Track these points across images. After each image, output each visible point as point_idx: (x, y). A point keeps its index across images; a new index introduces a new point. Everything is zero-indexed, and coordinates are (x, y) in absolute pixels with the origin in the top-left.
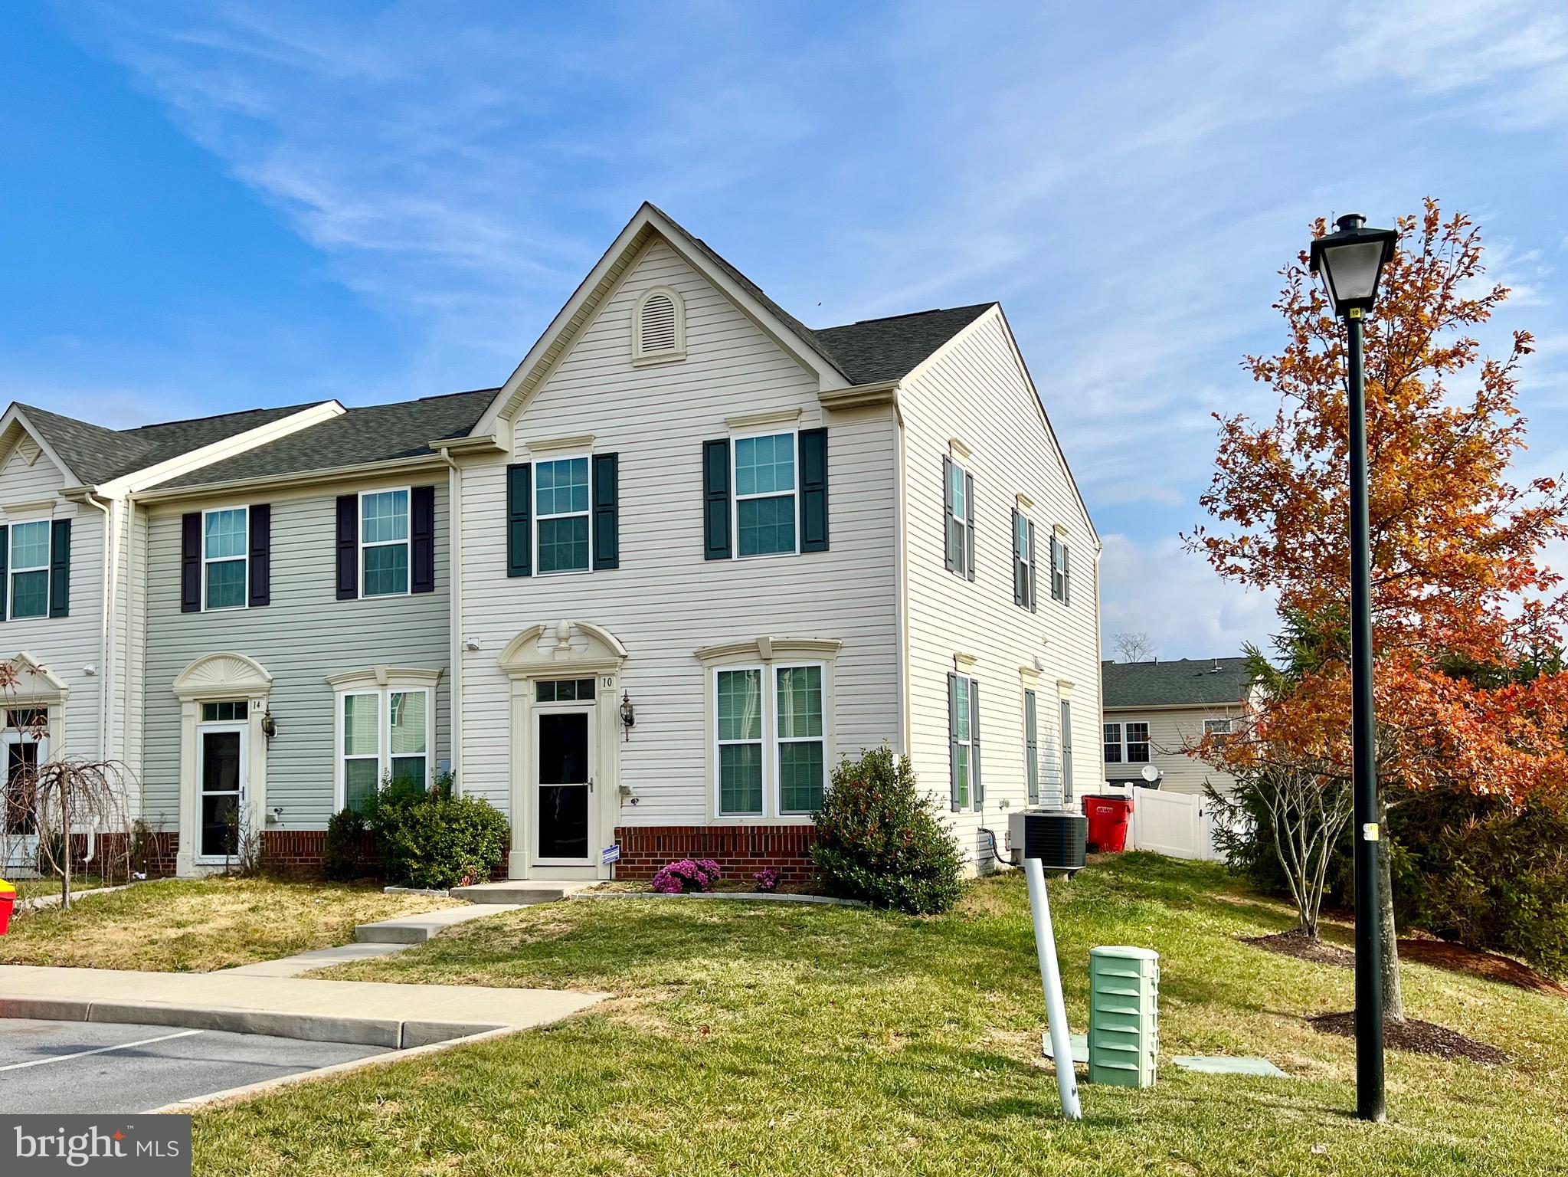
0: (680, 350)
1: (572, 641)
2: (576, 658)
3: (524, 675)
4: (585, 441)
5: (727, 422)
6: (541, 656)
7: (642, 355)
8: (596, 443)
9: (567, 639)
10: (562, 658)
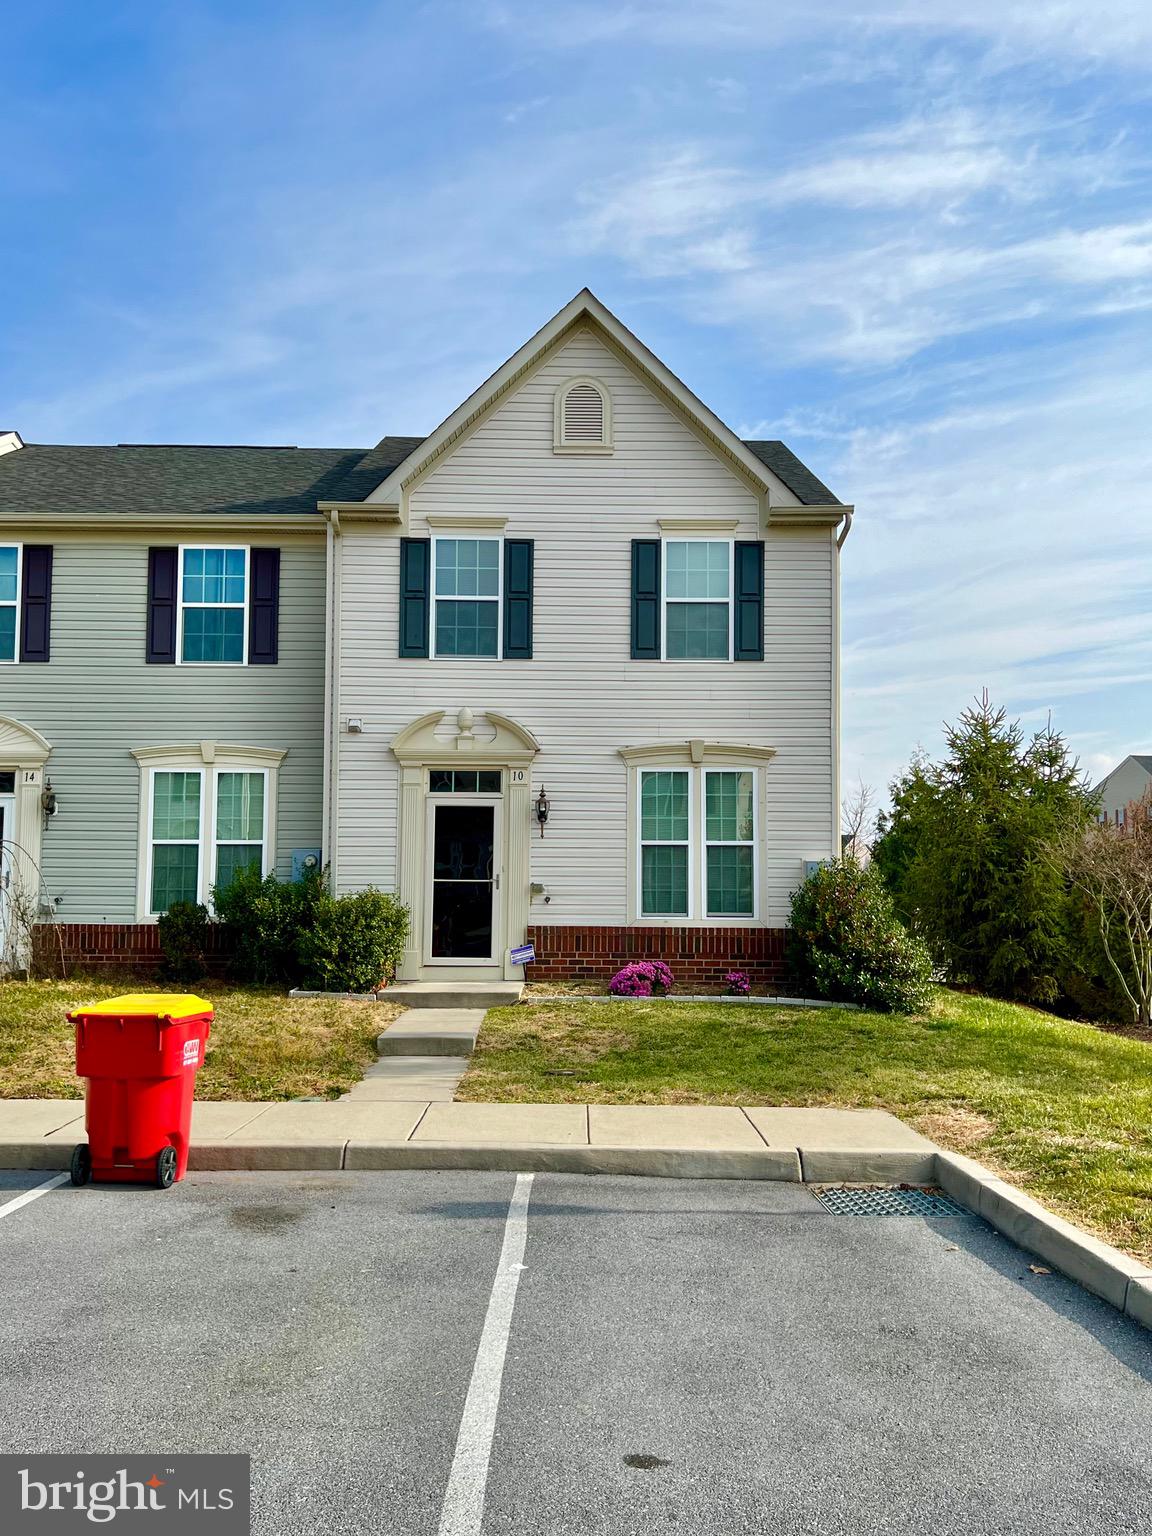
0: (608, 444)
1: (475, 730)
2: (478, 750)
3: (420, 763)
4: (498, 523)
5: (658, 523)
6: (440, 745)
7: (565, 443)
8: (508, 526)
9: (469, 728)
10: (464, 747)
